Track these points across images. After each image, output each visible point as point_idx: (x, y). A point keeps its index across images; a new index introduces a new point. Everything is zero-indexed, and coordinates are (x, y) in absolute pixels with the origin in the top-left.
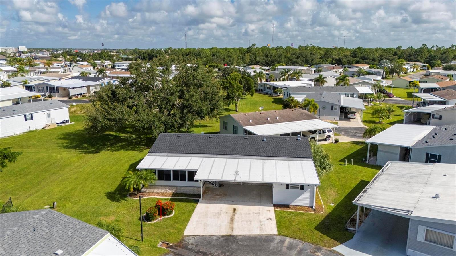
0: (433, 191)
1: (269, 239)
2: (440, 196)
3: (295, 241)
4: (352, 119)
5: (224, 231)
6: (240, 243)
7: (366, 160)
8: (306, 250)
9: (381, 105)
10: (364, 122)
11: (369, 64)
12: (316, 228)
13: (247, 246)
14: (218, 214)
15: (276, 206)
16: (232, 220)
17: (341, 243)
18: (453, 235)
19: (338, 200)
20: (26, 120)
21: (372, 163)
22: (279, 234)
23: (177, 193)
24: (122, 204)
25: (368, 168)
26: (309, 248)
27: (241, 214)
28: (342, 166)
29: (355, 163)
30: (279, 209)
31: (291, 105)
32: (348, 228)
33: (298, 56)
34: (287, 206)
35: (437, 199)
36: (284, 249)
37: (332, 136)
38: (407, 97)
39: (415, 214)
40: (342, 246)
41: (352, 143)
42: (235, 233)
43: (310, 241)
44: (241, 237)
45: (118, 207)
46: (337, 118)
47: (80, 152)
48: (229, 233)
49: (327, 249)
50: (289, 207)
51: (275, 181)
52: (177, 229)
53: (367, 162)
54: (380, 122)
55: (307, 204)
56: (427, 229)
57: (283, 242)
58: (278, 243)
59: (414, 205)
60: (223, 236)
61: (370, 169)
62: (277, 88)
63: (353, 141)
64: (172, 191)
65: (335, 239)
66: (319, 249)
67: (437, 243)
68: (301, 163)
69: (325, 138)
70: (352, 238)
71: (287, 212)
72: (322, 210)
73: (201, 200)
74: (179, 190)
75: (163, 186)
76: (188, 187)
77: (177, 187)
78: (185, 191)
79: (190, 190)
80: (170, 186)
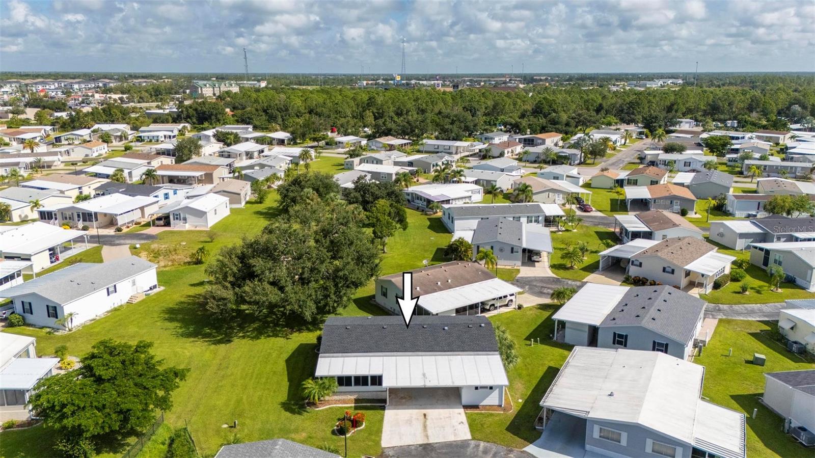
0: (610, 386)
1: (464, 444)
2: (615, 393)
3: (488, 445)
4: (538, 262)
5: (421, 440)
6: (439, 451)
7: (553, 335)
8: (500, 453)
9: (575, 231)
10: (553, 267)
11: (561, 132)
12: (507, 429)
13: (446, 453)
14: (409, 422)
15: (466, 407)
16: (425, 427)
17: (531, 443)
18: (620, 432)
19: (526, 395)
20: (108, 295)
21: (560, 341)
22: (474, 439)
23: (359, 399)
24: (305, 416)
25: (556, 349)
26: (502, 450)
27: (432, 419)
28: (529, 347)
29: (542, 342)
30: (469, 411)
31: (461, 249)
32: (537, 427)
33: (453, 120)
34: (476, 407)
35: (612, 397)
36: (480, 454)
37: (514, 300)
38: (609, 210)
39: (592, 415)
40: (531, 445)
41: (539, 308)
42: (431, 441)
43: (502, 443)
44: (438, 445)
45: (303, 420)
46: (519, 263)
47: (207, 341)
48: (425, 441)
49: (518, 450)
50: (478, 408)
51: (465, 384)
52: (374, 441)
53: (555, 339)
54: (572, 266)
55: (497, 403)
56: (601, 428)
57: (478, 446)
58: (474, 448)
59: (591, 405)
60: (421, 445)
61: (558, 349)
62: (433, 201)
63: (540, 305)
64: (353, 397)
65: (525, 439)
66: (511, 451)
67: (608, 439)
68: (488, 358)
69: (506, 303)
70: (540, 437)
71: (477, 414)
72: (511, 409)
73: (388, 406)
74: (361, 396)
75: (343, 393)
76: (371, 392)
77: (359, 392)
78: (367, 397)
79: (373, 395)
80: (350, 392)
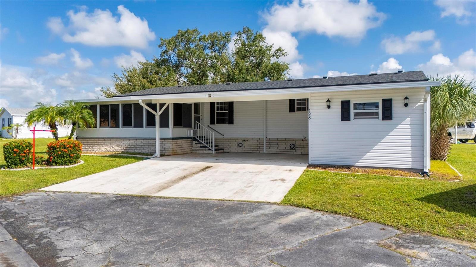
5: (138, 190)
15: (314, 166)
16: (184, 178)
22: (286, 202)
23: (128, 153)
50: (349, 169)
57: (281, 215)
58: (263, 215)
71: (338, 174)
73: (156, 157)
74: (133, 147)
75: (107, 140)
76: (147, 140)
77: (129, 140)
78: (141, 149)
79: (149, 147)
80: (117, 139)
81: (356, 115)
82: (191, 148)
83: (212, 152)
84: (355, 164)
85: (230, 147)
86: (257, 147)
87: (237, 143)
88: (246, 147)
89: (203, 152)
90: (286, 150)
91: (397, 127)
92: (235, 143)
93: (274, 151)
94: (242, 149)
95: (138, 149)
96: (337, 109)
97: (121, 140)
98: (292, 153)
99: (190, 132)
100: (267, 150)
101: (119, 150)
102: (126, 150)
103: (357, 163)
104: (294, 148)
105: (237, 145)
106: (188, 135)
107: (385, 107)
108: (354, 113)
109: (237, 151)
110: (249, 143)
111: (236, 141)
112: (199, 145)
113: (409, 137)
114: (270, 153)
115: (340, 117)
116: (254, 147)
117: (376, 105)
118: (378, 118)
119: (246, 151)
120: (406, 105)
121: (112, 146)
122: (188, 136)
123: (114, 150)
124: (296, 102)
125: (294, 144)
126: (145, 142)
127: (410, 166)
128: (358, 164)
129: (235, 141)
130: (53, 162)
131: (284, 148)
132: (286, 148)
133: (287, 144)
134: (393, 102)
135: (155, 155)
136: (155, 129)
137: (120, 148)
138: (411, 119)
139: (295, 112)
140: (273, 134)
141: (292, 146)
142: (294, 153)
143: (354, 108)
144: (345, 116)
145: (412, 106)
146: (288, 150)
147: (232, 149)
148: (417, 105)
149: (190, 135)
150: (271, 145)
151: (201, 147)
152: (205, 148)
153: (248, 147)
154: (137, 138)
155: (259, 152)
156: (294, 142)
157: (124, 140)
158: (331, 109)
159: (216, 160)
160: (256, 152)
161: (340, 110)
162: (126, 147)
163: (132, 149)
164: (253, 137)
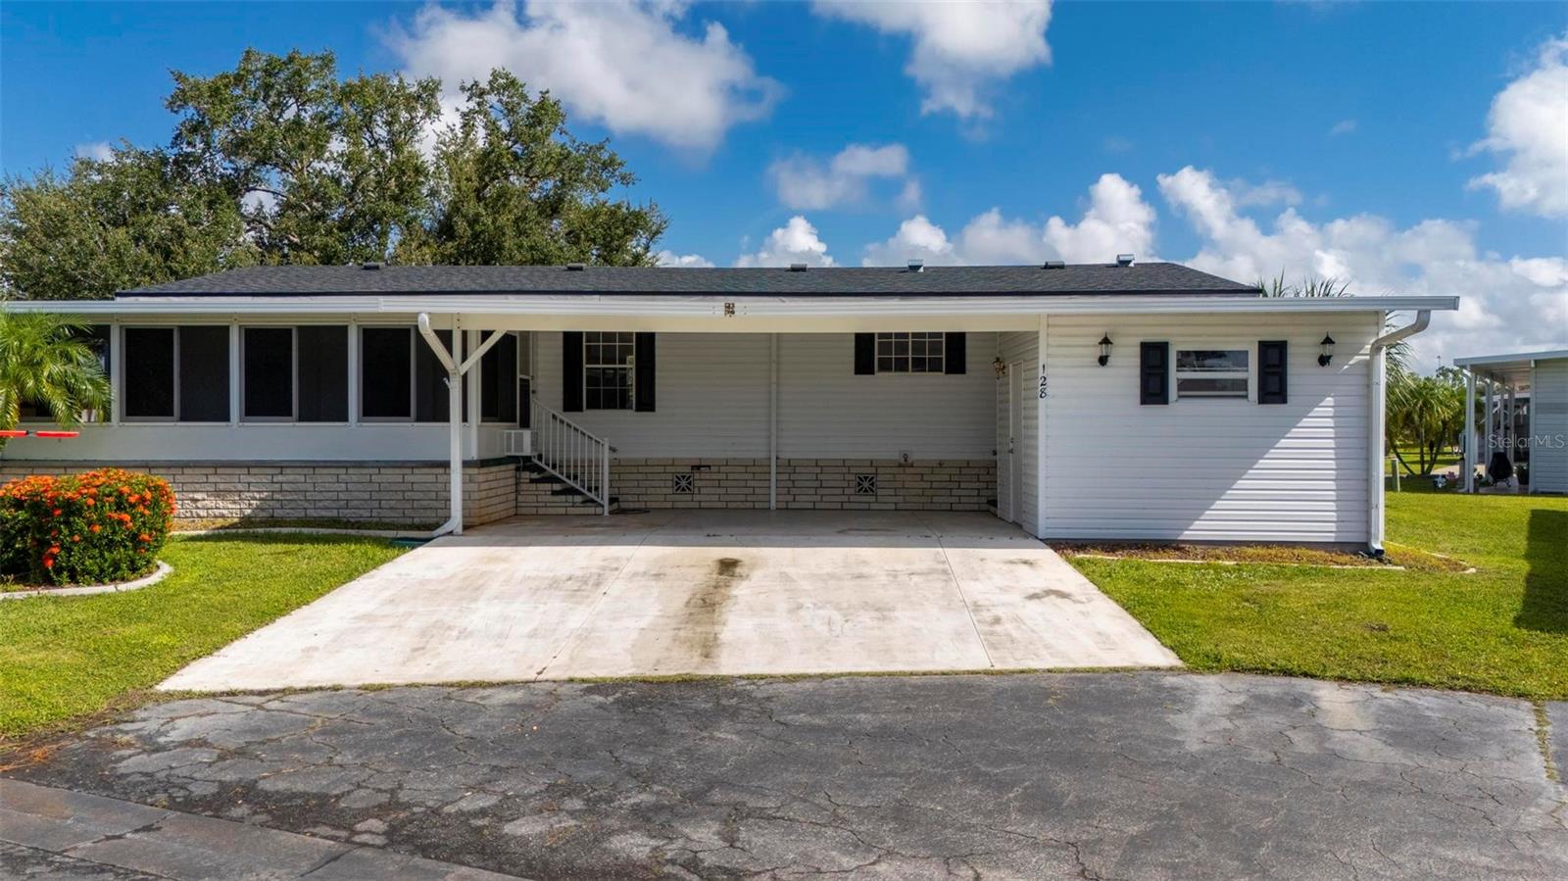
13: (884, 734)
16: (706, 605)
22: (1199, 665)
23: (273, 521)
27: (784, 577)
42: (729, 664)
44: (808, 685)
48: (680, 663)
73: (451, 533)
74: (295, 497)
75: (162, 471)
76: (365, 471)
77: (278, 471)
78: (334, 506)
79: (375, 496)
80: (216, 465)
81: (1184, 385)
82: (513, 496)
83: (599, 510)
84: (1179, 535)
85: (643, 491)
86: (746, 491)
87: (670, 477)
88: (703, 491)
89: (562, 511)
90: (845, 498)
91: (1299, 425)
92: (663, 476)
93: (804, 501)
94: (689, 498)
95: (321, 504)
96: (1127, 367)
97: (237, 471)
98: (866, 506)
99: (520, 437)
100: (781, 498)
101: (225, 512)
102: (263, 509)
103: (1187, 532)
104: (872, 491)
105: (670, 484)
106: (513, 449)
107: (1269, 366)
108: (1178, 380)
109: (669, 505)
110: (715, 476)
111: (669, 469)
112: (548, 486)
113: (1331, 454)
114: (790, 507)
115: (1137, 391)
116: (736, 491)
117: (1240, 359)
118: (1246, 397)
119: (703, 505)
120: (1324, 360)
121: (191, 495)
122: (513, 453)
123: (203, 513)
124: (877, 340)
125: (871, 476)
126: (355, 478)
127: (1333, 534)
128: (1187, 535)
129: (661, 469)
130: (59, 571)
131: (840, 491)
132: (847, 491)
133: (847, 477)
134: (1290, 350)
135: (447, 527)
136: (449, 427)
137: (234, 502)
138: (1335, 402)
139: (872, 373)
140: (801, 446)
141: (866, 484)
142: (874, 506)
143: (1178, 366)
144: (1153, 391)
145: (1338, 364)
146: (852, 498)
147: (650, 498)
148: (1351, 363)
149: (522, 451)
150: (793, 481)
151: (555, 493)
152: (570, 498)
153: (712, 491)
154: (314, 461)
155: (750, 505)
156: (873, 470)
157: (252, 471)
158: (1110, 367)
159: (708, 536)
160: (741, 506)
161: (1137, 371)
162: (260, 499)
163: (293, 505)
164: (730, 455)
